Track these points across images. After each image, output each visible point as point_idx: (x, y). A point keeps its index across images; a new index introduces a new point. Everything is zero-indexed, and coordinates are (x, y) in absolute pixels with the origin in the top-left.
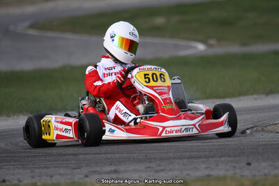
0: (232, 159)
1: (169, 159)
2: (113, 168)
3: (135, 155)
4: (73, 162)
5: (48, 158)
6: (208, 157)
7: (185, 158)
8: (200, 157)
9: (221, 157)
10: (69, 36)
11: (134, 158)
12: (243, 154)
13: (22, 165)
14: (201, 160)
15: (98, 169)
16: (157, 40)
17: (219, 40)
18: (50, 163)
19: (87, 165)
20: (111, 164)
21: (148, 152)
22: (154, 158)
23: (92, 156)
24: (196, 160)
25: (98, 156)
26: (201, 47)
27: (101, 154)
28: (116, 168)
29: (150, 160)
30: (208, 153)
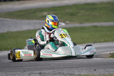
1: (61, 68)
5: (11, 68)
6: (77, 67)
7: (67, 68)
8: (74, 67)
9: (82, 67)
10: (8, 19)
12: (91, 66)
14: (74, 68)
17: (70, 21)
22: (55, 68)
23: (29, 67)
24: (73, 69)
26: (63, 24)
30: (76, 66)
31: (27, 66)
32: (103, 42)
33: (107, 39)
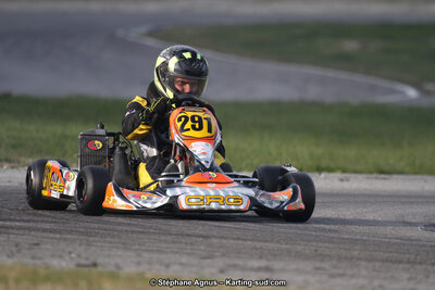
2: (263, 263)
3: (299, 248)
4: (202, 248)
11: (297, 252)
13: (123, 244)
15: (240, 262)
16: (344, 76)
18: (166, 245)
19: (223, 255)
20: (260, 258)
21: (320, 244)
27: (246, 240)
29: (322, 257)
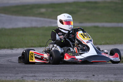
0: (85, 73)
1: (57, 71)
6: (75, 72)
7: (64, 72)
8: (71, 72)
9: (80, 72)
12: (90, 71)
14: (71, 73)
23: (22, 69)
25: (25, 69)
28: (34, 75)
30: (74, 70)
31: (20, 68)
32: (104, 44)
33: (108, 42)
